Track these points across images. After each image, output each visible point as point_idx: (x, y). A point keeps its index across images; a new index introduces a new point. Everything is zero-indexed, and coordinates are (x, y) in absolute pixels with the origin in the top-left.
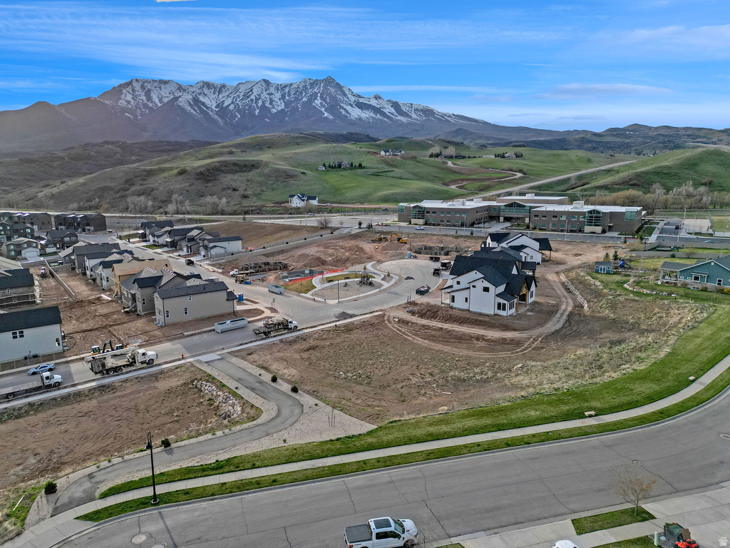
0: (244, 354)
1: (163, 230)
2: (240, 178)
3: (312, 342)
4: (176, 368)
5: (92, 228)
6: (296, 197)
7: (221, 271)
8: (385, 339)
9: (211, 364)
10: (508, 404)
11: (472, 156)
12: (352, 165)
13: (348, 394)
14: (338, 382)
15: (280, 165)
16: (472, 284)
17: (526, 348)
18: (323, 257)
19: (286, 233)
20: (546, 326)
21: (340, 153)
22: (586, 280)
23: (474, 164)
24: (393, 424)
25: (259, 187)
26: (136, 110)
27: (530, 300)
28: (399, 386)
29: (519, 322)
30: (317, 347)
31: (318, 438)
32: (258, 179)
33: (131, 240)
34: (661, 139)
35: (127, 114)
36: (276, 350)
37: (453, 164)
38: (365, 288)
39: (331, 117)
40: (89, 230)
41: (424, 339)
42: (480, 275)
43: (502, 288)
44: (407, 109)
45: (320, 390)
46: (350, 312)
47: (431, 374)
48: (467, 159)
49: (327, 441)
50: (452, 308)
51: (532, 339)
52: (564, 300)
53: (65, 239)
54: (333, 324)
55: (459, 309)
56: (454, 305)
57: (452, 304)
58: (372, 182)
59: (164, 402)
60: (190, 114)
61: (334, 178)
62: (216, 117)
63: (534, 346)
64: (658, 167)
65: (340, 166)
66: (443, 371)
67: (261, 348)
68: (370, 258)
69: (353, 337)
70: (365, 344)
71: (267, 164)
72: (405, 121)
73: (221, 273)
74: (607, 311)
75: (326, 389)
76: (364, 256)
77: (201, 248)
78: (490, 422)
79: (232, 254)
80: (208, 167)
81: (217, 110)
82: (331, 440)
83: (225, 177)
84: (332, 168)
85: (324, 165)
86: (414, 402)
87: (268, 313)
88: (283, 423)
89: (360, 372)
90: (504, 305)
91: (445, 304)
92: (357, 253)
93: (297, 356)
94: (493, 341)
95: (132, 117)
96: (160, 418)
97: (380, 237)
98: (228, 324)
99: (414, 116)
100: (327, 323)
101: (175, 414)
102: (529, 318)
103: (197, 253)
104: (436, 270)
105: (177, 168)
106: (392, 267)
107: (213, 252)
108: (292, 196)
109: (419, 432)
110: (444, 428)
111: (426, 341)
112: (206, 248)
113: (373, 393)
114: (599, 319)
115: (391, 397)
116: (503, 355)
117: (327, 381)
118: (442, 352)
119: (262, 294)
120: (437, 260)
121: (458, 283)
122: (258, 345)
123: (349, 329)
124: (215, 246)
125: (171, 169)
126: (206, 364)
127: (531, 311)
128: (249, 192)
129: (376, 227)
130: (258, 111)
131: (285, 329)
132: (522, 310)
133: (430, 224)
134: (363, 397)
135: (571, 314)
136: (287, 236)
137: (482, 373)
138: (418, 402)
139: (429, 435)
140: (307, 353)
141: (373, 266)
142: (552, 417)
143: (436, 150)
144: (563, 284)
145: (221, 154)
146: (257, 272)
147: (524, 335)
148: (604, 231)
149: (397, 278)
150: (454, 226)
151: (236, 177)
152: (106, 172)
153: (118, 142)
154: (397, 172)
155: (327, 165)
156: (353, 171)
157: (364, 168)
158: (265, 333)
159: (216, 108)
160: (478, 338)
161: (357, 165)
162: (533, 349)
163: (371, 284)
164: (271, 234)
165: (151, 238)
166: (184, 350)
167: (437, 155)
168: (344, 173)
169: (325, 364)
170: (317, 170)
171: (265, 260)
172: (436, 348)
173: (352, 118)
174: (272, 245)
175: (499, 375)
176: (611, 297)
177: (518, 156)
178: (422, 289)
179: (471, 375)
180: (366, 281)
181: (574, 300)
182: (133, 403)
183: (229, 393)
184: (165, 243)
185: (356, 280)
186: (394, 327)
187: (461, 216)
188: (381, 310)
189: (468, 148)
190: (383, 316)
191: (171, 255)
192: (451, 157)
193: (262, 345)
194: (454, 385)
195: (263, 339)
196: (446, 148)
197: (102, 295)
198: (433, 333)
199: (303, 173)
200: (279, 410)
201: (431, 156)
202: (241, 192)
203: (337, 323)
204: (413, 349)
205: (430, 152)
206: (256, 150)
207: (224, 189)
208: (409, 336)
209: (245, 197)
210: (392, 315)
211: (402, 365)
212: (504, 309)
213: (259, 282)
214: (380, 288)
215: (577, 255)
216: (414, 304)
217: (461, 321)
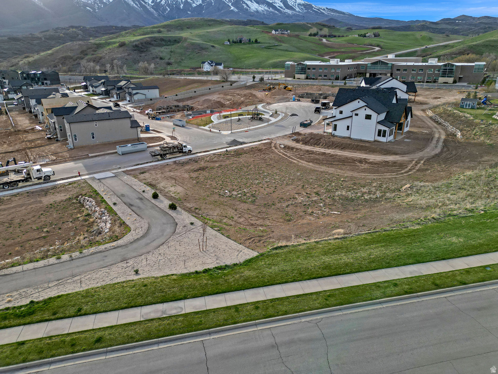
0: (137, 172)
1: (100, 82)
2: (166, 50)
3: (202, 164)
4: (70, 184)
5: (49, 82)
6: (207, 63)
7: (139, 111)
8: (271, 162)
9: (103, 181)
10: (417, 227)
11: (341, 36)
12: (250, 40)
13: (231, 212)
14: (222, 200)
15: (196, 40)
16: (354, 113)
17: (410, 170)
18: (222, 101)
19: (196, 85)
20: (426, 150)
21: (241, 32)
22: (454, 113)
23: (343, 41)
24: (277, 251)
25: (179, 56)
26: (94, 4)
27: (406, 129)
28: (284, 205)
29: (398, 147)
30: (207, 167)
31: (180, 269)
32: (179, 51)
33: (76, 91)
34: (482, 26)
35: (88, 8)
36: (168, 170)
37: (327, 40)
38: (255, 122)
39: (236, 10)
40: (46, 84)
41: (309, 162)
42: (362, 104)
43: (382, 116)
44: (292, 3)
45: (202, 208)
46: (241, 140)
47: (317, 194)
48: (337, 38)
49: (190, 274)
50: (334, 136)
51: (414, 162)
52: (435, 130)
53: (23, 87)
54: (225, 150)
55: (340, 137)
56: (336, 133)
57: (334, 132)
58: (265, 54)
59: (42, 216)
60: (133, 7)
61: (236, 50)
62: (152, 10)
63: (417, 167)
64: (487, 41)
65: (240, 41)
66: (329, 191)
67: (155, 168)
68: (261, 101)
69: (241, 160)
70: (252, 166)
71: (186, 39)
72: (290, 13)
73: (139, 112)
74: (482, 138)
75: (208, 206)
76: (256, 100)
77: (127, 95)
78: (402, 251)
79: (151, 100)
80: (142, 41)
81: (152, 4)
82: (197, 272)
83: (154, 49)
84: (235, 43)
85: (229, 41)
86: (301, 222)
87: (168, 140)
88: (147, 244)
89: (245, 190)
90: (385, 132)
91: (327, 133)
92: (251, 98)
93: (186, 175)
94: (376, 164)
95: (92, 10)
96: (29, 234)
97: (270, 88)
98: (129, 147)
99: (297, 9)
100: (219, 149)
101: (45, 230)
102: (408, 144)
103: (124, 99)
104: (317, 108)
105: (118, 42)
106: (279, 107)
107: (136, 97)
108: (204, 63)
109: (312, 263)
110: (345, 259)
111: (311, 164)
112: (130, 94)
113: (258, 212)
114: (475, 145)
115: (276, 216)
116: (388, 176)
117: (212, 199)
118: (327, 173)
119: (167, 127)
120: (317, 102)
121: (341, 112)
122: (152, 166)
123: (238, 153)
124: (137, 93)
125: (114, 43)
126: (98, 181)
127: (408, 138)
128: (172, 61)
129: (267, 81)
130: (182, 6)
131: (180, 152)
132: (399, 138)
133: (311, 79)
134: (246, 216)
135: (445, 141)
136: (196, 88)
137: (370, 193)
138: (305, 221)
139: (325, 268)
140: (197, 173)
141: (263, 107)
142: (481, 245)
143: (314, 30)
144: (431, 118)
145: (153, 32)
146: (169, 112)
147: (406, 158)
148: (455, 82)
149: (284, 115)
150: (330, 79)
151: (163, 49)
152: (67, 45)
153: (80, 27)
154: (284, 46)
155: (231, 41)
156: (250, 45)
157: (259, 43)
158: (161, 155)
159: (152, 3)
160: (361, 161)
161: (254, 41)
162: (418, 170)
163: (261, 119)
164: (183, 86)
165: (91, 88)
166: (84, 168)
167: (315, 35)
168: (244, 47)
169: (212, 183)
170: (224, 44)
171: (176, 103)
172: (320, 170)
173: (252, 11)
174: (183, 93)
175: (388, 194)
176: (483, 126)
177: (376, 35)
178: (305, 122)
179: (359, 194)
180: (257, 117)
181: (446, 130)
182: (9, 217)
183: (106, 208)
184: (101, 92)
185: (248, 116)
186: (280, 152)
187: (335, 71)
188: (269, 139)
189: (338, 30)
190: (270, 143)
191: (104, 100)
192: (325, 36)
193: (156, 165)
194: (342, 205)
195: (159, 160)
196: (321, 30)
197: (37, 126)
198: (317, 157)
199: (213, 46)
200: (149, 229)
201: (310, 35)
202: (167, 60)
203: (228, 149)
204: (298, 171)
205: (309, 33)
206: (179, 30)
207: (153, 58)
208: (294, 160)
209: (169, 64)
210: (278, 142)
211: (287, 184)
212: (384, 136)
213: (167, 119)
214: (268, 122)
215: (436, 98)
216: (298, 134)
217: (343, 147)
